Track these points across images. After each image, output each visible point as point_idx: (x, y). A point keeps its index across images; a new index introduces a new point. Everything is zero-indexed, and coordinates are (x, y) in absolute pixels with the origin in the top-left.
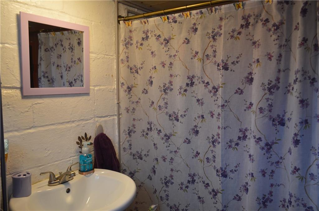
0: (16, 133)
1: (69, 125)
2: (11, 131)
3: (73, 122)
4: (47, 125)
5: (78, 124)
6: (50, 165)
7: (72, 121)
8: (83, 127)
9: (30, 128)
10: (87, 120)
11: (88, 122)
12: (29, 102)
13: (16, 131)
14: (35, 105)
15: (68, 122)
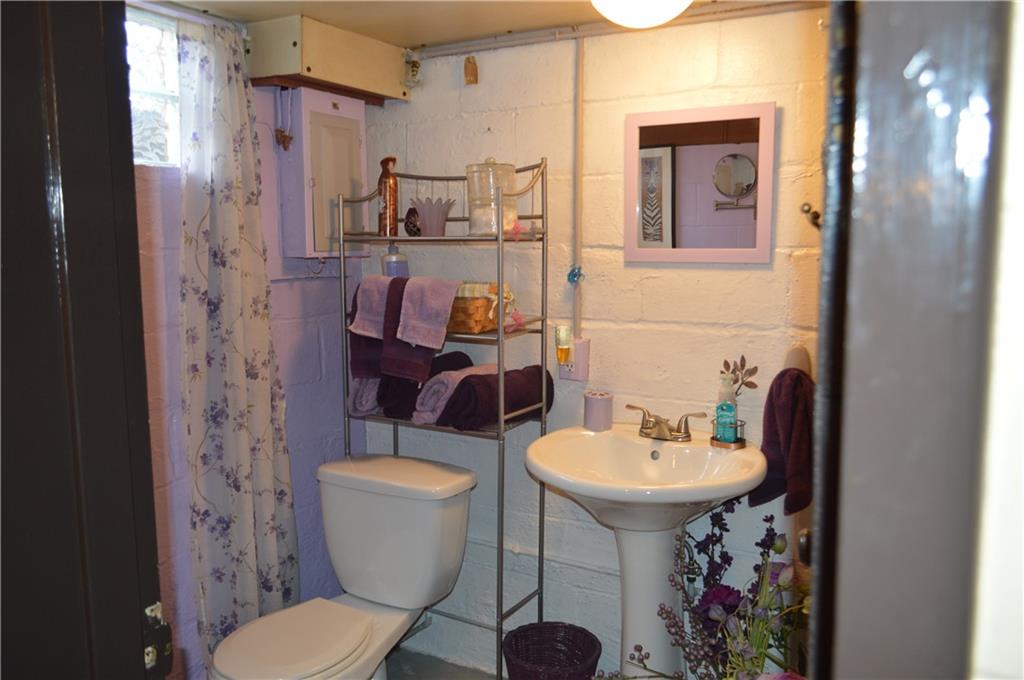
0: (613, 326)
1: (713, 331)
2: (605, 320)
3: (725, 326)
4: (665, 322)
5: (735, 333)
6: (663, 400)
7: (722, 324)
8: (750, 342)
9: (636, 322)
10: (764, 329)
11: (765, 333)
12: (636, 274)
13: (611, 321)
14: (645, 281)
15: (713, 324)
